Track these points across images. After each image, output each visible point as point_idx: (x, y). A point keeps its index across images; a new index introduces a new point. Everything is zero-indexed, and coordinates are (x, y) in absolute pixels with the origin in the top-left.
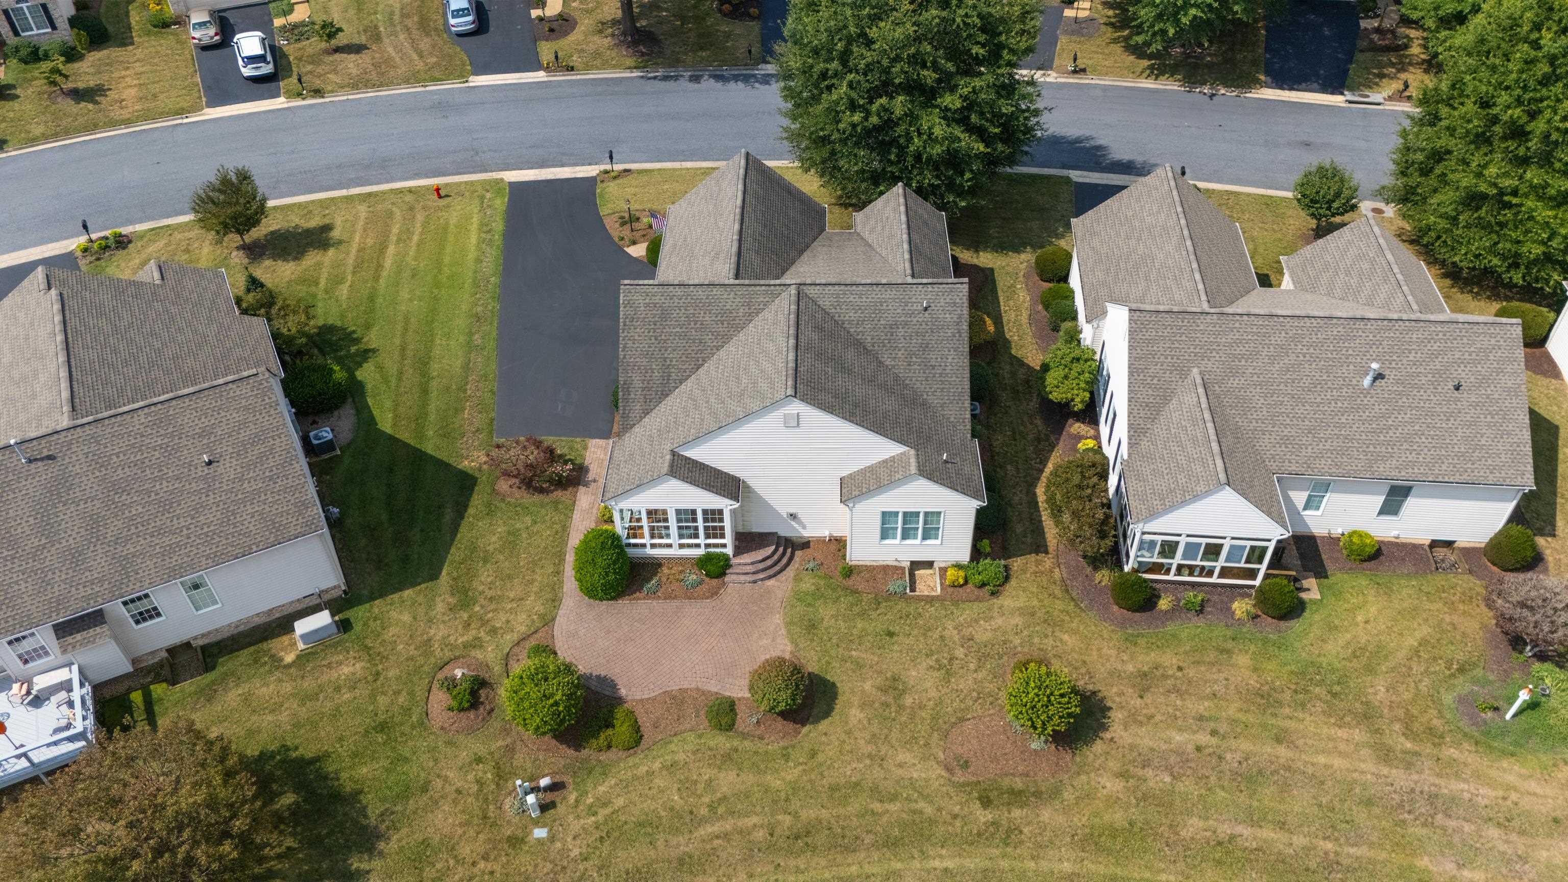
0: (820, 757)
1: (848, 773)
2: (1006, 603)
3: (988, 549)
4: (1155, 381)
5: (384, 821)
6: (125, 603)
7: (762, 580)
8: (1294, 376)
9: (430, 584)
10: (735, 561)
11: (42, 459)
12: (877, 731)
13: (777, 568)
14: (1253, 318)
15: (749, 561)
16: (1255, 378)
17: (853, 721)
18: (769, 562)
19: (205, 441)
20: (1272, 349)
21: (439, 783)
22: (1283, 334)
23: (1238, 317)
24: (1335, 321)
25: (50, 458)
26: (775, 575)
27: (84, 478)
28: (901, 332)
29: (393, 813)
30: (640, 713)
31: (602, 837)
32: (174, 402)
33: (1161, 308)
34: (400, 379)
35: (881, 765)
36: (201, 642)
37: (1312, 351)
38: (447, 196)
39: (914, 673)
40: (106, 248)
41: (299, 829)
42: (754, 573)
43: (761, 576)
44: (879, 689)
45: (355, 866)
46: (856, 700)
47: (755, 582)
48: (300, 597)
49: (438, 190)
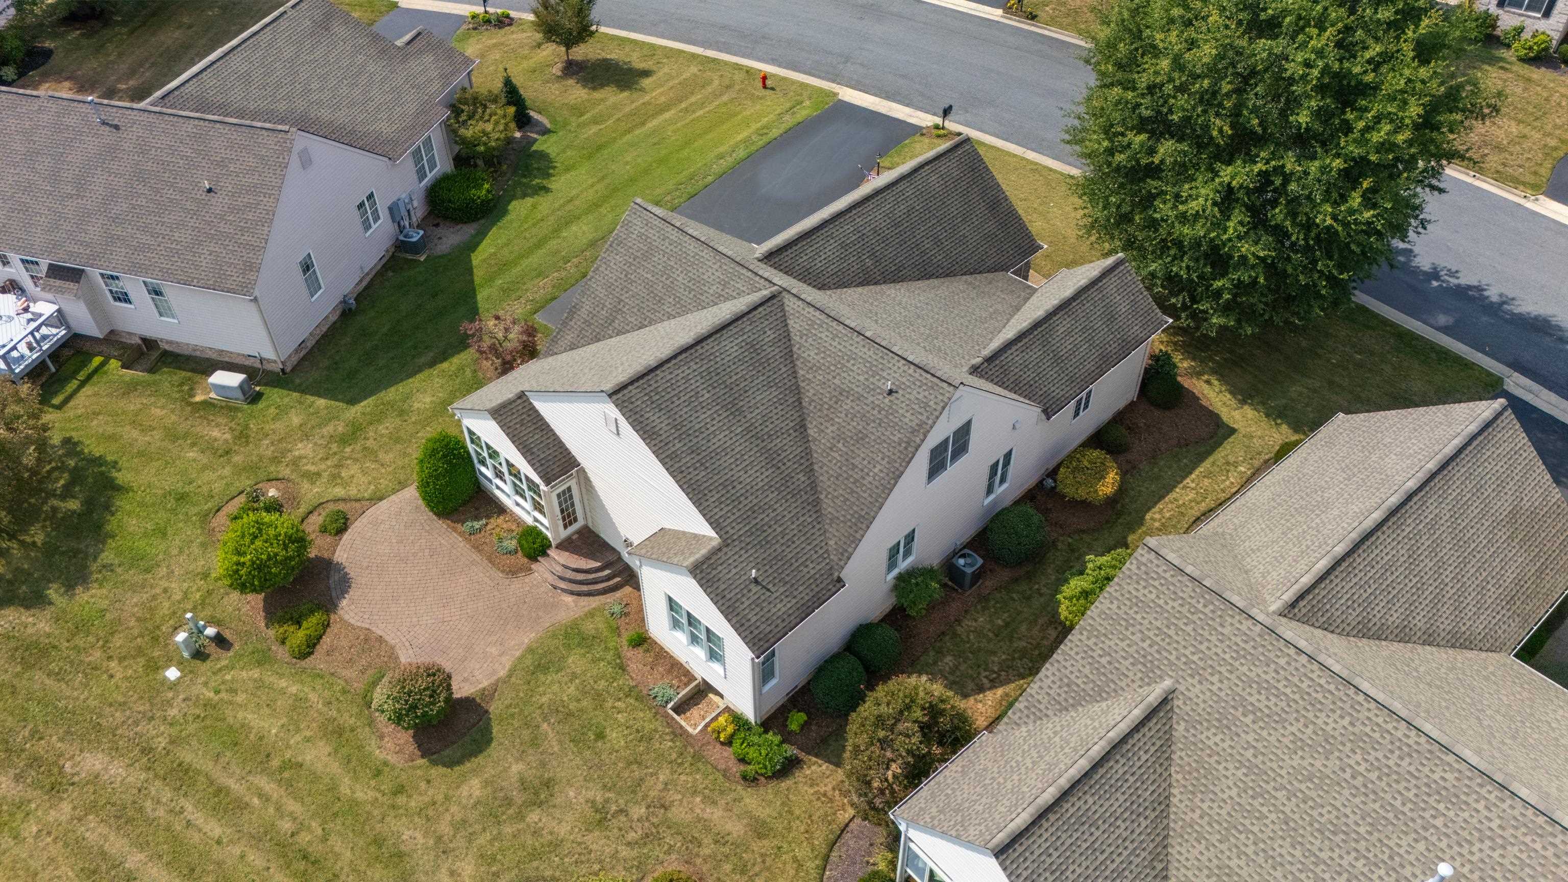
0: (401, 800)
1: (404, 837)
2: (748, 800)
3: (794, 726)
4: (1104, 661)
5: (100, 572)
6: (102, 275)
7: (563, 590)
8: (1313, 794)
9: (345, 406)
10: (552, 552)
11: (111, 126)
12: (471, 820)
13: (585, 588)
14: (1315, 666)
15: (562, 561)
16: (1249, 754)
17: (464, 790)
18: (581, 577)
19: (218, 171)
20: (1309, 731)
21: (163, 571)
22: (1346, 722)
23: (1292, 651)
24: (1450, 758)
25: (117, 127)
26: (579, 594)
27: (126, 156)
28: (847, 404)
29: (112, 571)
30: (334, 629)
31: (198, 716)
32: (218, 125)
33: (1189, 569)
34: (534, 225)
35: (437, 856)
36: (167, 347)
37: (1373, 776)
38: (773, 89)
39: (572, 794)
40: (488, 22)
41: (54, 533)
42: (561, 578)
43: (563, 585)
44: (522, 781)
45: (51, 591)
46: (489, 772)
47: (555, 588)
48: (246, 353)
49: (764, 78)
